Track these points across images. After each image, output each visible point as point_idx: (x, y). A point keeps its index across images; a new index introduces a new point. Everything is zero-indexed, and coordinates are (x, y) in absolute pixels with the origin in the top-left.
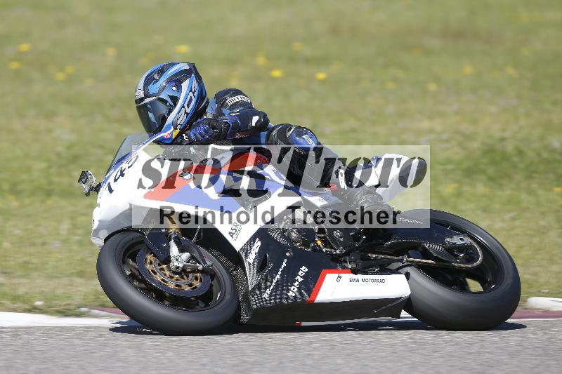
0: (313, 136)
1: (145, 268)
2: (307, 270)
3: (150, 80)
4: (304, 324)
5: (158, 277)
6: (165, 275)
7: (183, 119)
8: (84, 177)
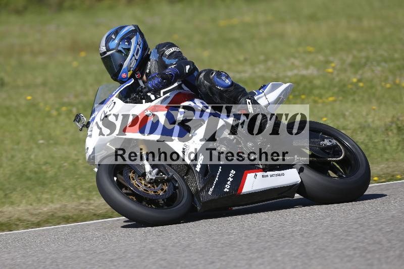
0: (228, 77)
2: (235, 172)
3: (109, 39)
4: (234, 208)
6: (142, 183)
7: (134, 64)
8: (78, 118)
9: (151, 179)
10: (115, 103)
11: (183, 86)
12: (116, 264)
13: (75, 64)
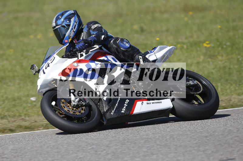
0: (128, 42)
1: (60, 105)
2: (129, 101)
3: (58, 19)
4: (129, 123)
5: (66, 109)
7: (72, 34)
8: (32, 67)
9: (74, 105)
10: (54, 58)
11: (103, 48)
12: (208, 139)
13: (186, 19)
